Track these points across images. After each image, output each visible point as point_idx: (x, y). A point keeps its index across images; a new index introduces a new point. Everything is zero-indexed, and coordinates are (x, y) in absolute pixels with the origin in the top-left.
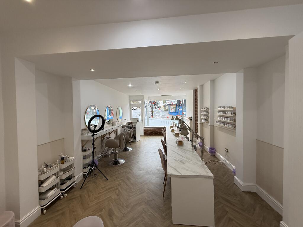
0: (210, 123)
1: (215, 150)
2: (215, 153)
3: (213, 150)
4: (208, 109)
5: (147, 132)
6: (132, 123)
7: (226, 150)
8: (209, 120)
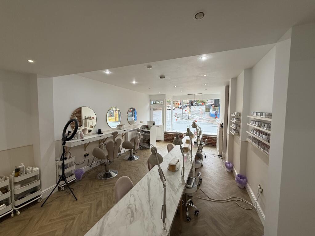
0: (241, 136)
1: (247, 181)
2: (246, 184)
3: (242, 180)
4: (240, 115)
5: (168, 138)
6: (148, 126)
7: (259, 190)
8: (241, 131)
